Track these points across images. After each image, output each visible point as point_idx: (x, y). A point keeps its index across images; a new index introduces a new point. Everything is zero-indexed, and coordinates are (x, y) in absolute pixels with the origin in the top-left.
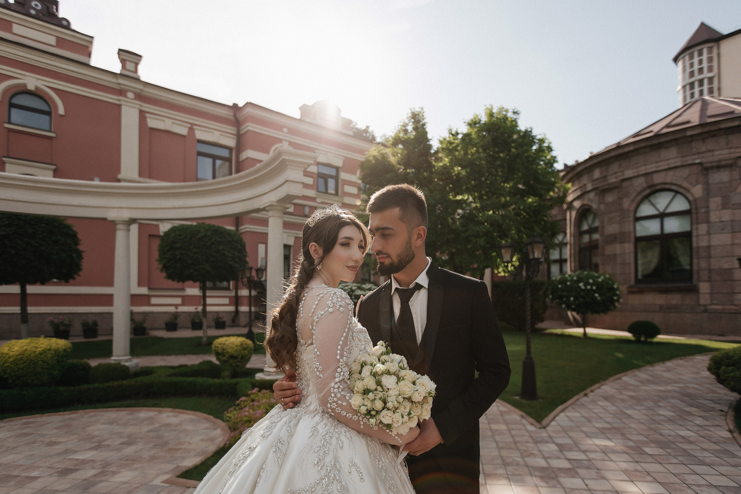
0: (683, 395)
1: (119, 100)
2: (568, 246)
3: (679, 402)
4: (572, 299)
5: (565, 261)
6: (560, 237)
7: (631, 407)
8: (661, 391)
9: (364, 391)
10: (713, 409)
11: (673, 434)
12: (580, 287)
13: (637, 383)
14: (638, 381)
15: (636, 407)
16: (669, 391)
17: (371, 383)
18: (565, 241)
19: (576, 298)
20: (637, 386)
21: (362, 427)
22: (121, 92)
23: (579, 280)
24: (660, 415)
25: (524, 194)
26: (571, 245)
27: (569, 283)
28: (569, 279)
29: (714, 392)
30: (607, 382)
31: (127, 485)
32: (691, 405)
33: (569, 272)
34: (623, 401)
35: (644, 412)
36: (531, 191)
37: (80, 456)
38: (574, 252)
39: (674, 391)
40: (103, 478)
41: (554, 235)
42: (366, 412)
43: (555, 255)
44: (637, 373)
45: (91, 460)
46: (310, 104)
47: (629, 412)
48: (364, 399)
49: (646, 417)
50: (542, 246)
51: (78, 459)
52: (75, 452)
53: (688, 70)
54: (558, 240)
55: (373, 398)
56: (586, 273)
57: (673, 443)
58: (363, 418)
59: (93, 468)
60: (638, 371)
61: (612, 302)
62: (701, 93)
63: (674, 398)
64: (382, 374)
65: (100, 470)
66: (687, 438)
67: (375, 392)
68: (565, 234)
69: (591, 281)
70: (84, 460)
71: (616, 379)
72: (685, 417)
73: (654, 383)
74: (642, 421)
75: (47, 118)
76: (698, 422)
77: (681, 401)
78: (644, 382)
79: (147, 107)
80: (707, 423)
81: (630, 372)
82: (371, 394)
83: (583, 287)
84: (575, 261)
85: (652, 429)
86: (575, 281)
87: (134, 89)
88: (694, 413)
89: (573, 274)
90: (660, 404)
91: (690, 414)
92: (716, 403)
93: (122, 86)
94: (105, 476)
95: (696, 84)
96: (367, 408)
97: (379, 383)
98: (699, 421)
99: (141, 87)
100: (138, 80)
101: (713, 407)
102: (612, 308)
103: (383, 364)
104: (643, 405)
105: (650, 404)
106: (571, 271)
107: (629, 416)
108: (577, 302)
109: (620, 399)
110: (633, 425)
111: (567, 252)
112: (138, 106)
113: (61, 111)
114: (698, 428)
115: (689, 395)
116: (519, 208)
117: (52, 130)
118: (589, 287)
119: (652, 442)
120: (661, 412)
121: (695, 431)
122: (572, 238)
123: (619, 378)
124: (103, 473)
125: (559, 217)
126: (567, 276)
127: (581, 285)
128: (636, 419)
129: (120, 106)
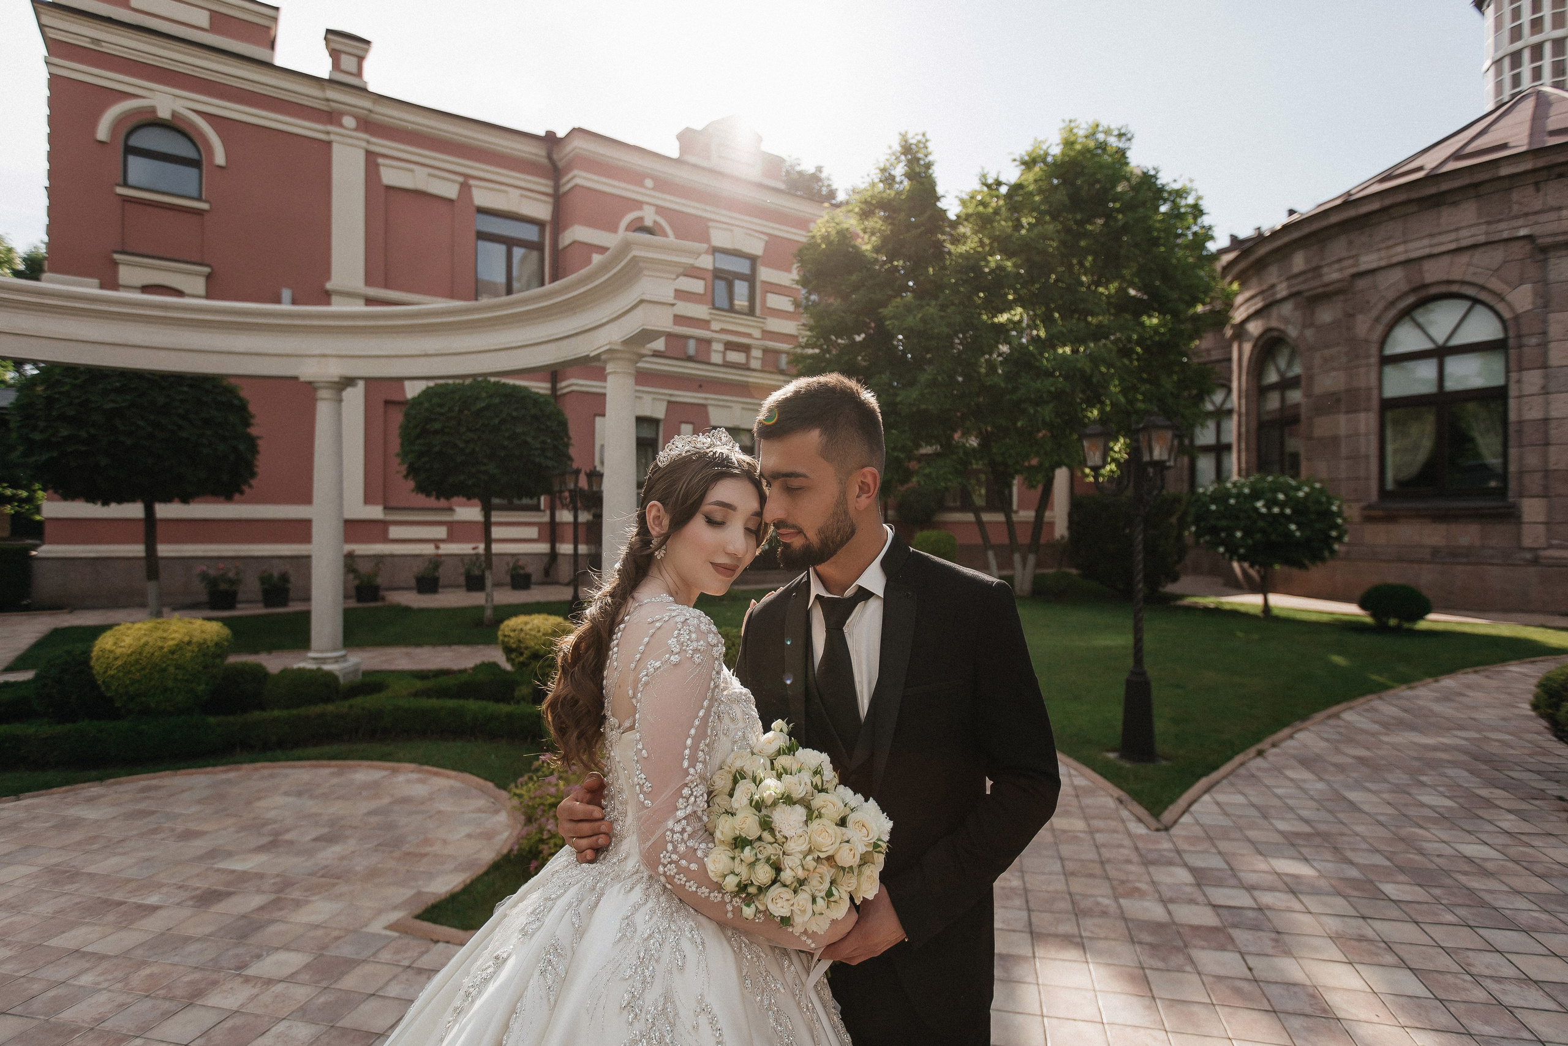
0: (1476, 758)
1: (328, 133)
2: (1235, 417)
3: (1466, 774)
4: (1239, 534)
5: (1228, 447)
6: (1218, 397)
7: (1358, 785)
8: (1426, 747)
9: (735, 839)
10: (1541, 795)
11: (1448, 851)
12: (1256, 510)
13: (1376, 727)
14: (1376, 722)
15: (1368, 785)
16: (1446, 748)
17: (747, 823)
18: (1228, 406)
19: (1247, 533)
20: (1373, 734)
21: (730, 915)
22: (331, 117)
23: (1256, 495)
24: (1423, 805)
25: (1138, 308)
26: (1240, 416)
27: (1232, 501)
28: (1234, 491)
29: (1546, 752)
30: (1308, 723)
31: (319, 932)
32: (1492, 783)
33: (1235, 477)
34: (1341, 768)
35: (1386, 796)
36: (1155, 302)
37: (238, 865)
38: (1247, 431)
39: (1456, 748)
40: (277, 915)
41: (1204, 393)
42: (737, 889)
43: (1206, 436)
44: (1376, 703)
45: (256, 874)
46: (698, 126)
47: (1353, 796)
48: (733, 858)
49: (1390, 810)
50: (1169, 434)
51: (233, 872)
52: (229, 854)
53: (1508, 25)
54: (1213, 403)
55: (753, 859)
56: (1270, 479)
57: (1448, 873)
58: (732, 898)
59: (259, 891)
60: (1380, 698)
61: (1327, 541)
62: (1537, 74)
63: (1455, 764)
64: (775, 804)
65: (273, 897)
66: (1477, 861)
67: (757, 844)
68: (1229, 391)
69: (1281, 496)
70: (244, 872)
71: (1329, 717)
72: (1480, 813)
73: (1413, 728)
74: (1381, 818)
75: (193, 172)
76: (1505, 825)
77: (1472, 772)
78: (1388, 726)
79: (381, 145)
80: (1526, 827)
81: (1362, 700)
82: (747, 849)
83: (1264, 510)
84: (1247, 449)
85: (1402, 840)
86: (1245, 496)
87: (353, 109)
88: (1498, 803)
89: (1243, 480)
90: (1424, 778)
91: (1489, 803)
92: (1549, 779)
93: (333, 105)
94: (281, 909)
95: (1526, 55)
96: (740, 881)
97: (766, 825)
98: (1509, 822)
99: (368, 104)
100: (363, 90)
101: (1542, 790)
102: (1326, 554)
103: (779, 777)
104: (1386, 781)
105: (1399, 777)
106: (1239, 474)
107: (1353, 807)
108: (1250, 542)
109: (1335, 765)
110: (1359, 829)
111: (1232, 430)
112: (364, 144)
113: (220, 158)
114: (1506, 840)
115: (1490, 760)
116: (1129, 340)
117: (204, 197)
118: (1276, 510)
119: (1401, 869)
120: (1426, 799)
121: (1498, 847)
122: (1243, 401)
123: (1337, 716)
124: (276, 904)
125: (1216, 355)
126: (1229, 485)
127: (1259, 504)
128: (1367, 813)
129: (329, 144)
